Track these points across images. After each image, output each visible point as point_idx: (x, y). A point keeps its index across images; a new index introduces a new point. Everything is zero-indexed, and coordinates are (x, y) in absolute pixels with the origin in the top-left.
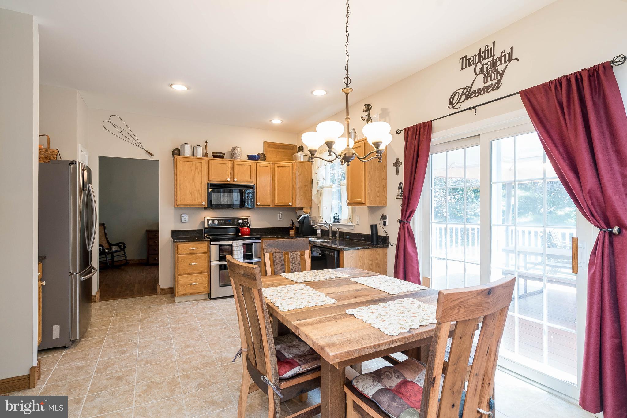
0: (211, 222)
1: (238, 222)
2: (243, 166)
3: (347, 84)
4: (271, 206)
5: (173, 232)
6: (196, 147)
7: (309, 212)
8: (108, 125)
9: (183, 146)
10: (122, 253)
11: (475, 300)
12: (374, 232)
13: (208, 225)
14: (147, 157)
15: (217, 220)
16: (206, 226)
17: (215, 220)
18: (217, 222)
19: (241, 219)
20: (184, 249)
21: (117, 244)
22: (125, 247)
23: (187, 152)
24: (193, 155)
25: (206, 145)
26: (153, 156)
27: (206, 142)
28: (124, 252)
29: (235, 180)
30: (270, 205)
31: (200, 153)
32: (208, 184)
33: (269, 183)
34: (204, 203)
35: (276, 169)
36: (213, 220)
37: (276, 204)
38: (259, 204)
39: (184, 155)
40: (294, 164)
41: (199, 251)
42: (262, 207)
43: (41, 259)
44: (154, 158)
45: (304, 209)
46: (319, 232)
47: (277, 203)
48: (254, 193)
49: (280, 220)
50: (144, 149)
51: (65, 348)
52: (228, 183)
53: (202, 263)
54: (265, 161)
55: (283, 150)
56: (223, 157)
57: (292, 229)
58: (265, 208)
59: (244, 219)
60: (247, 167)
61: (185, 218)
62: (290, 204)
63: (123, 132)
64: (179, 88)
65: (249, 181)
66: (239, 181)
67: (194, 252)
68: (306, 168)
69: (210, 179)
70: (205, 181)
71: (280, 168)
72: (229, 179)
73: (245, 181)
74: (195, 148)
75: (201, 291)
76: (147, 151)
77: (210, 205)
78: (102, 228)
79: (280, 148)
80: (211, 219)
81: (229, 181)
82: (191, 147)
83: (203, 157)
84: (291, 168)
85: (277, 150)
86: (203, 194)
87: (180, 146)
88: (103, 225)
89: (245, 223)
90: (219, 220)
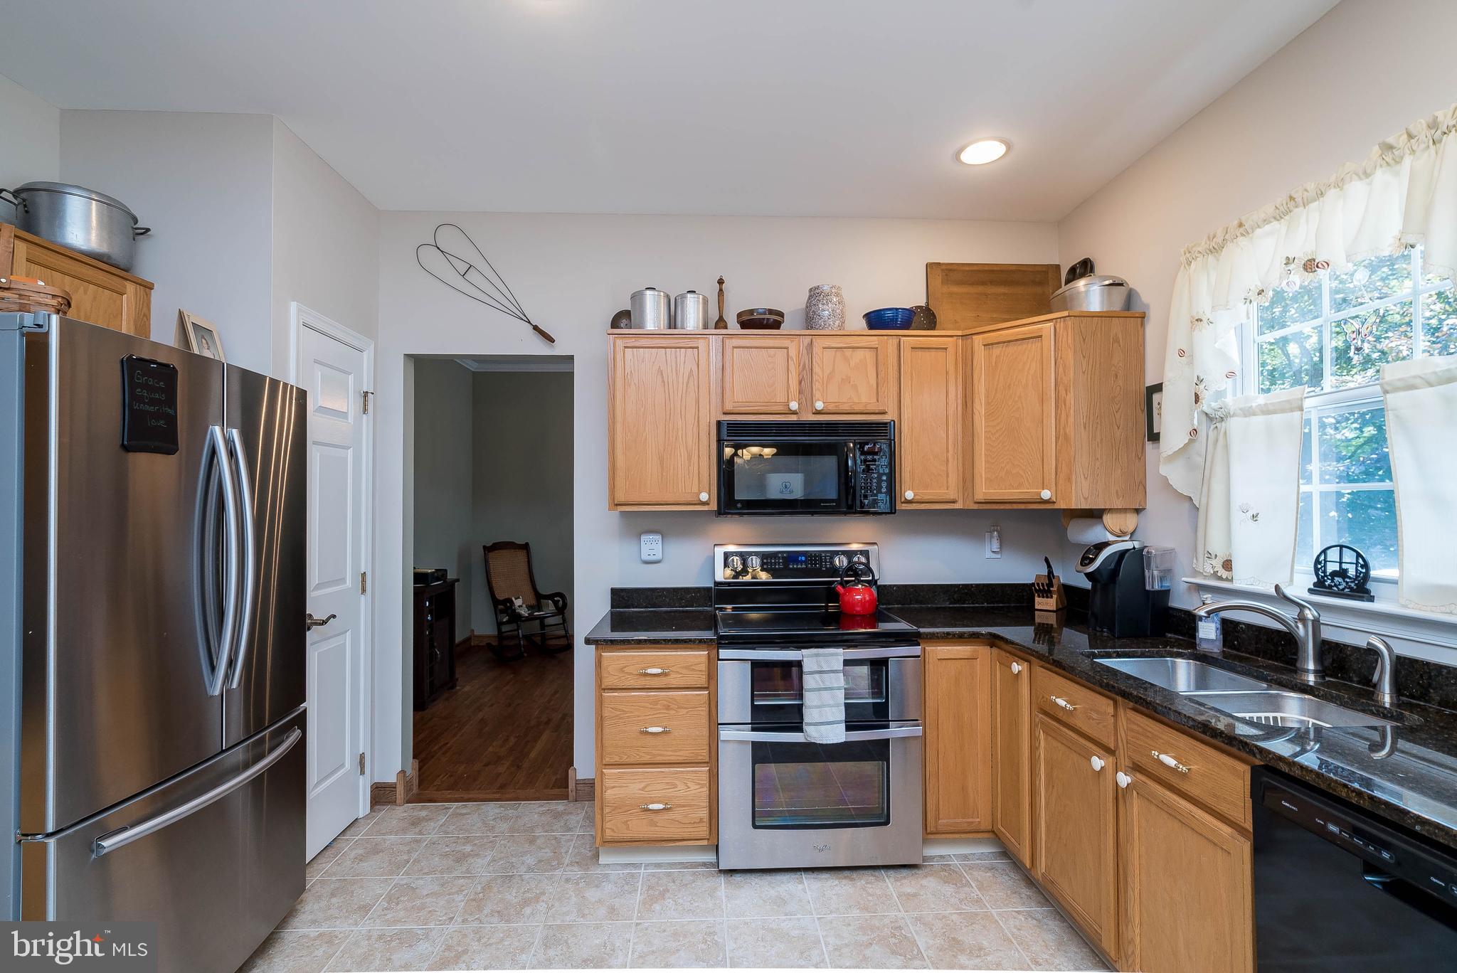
0: (736, 563)
1: (832, 563)
2: (848, 352)
4: (958, 506)
6: (683, 297)
7: (1131, 529)
8: (430, 256)
9: (637, 297)
10: (559, 619)
13: (728, 572)
14: (537, 348)
15: (756, 554)
16: (720, 576)
17: (750, 554)
18: (756, 563)
19: (844, 553)
20: (622, 670)
22: (565, 605)
23: (653, 318)
24: (672, 322)
25: (721, 290)
26: (553, 341)
27: (721, 282)
28: (564, 619)
29: (819, 405)
30: (954, 502)
31: (692, 316)
32: (719, 423)
33: (951, 412)
34: (704, 497)
35: (980, 354)
36: (744, 556)
37: (980, 496)
38: (909, 495)
39: (641, 326)
40: (1061, 325)
41: (674, 680)
42: (923, 507)
44: (559, 350)
45: (1107, 519)
46: (1208, 631)
47: (985, 490)
48: (889, 452)
49: (993, 557)
50: (529, 322)
52: (794, 418)
53: (691, 730)
54: (933, 328)
55: (1002, 290)
56: (776, 325)
57: (1046, 593)
59: (855, 553)
60: (860, 354)
61: (652, 546)
62: (1046, 494)
63: (472, 275)
65: (870, 408)
66: (831, 408)
67: (658, 684)
68: (1116, 340)
69: (729, 407)
70: (711, 415)
71: (997, 351)
72: (794, 406)
73: (857, 408)
74: (679, 301)
75: (686, 836)
76: (536, 328)
77: (727, 504)
78: (521, 556)
79: (992, 283)
80: (737, 554)
81: (794, 413)
82: (668, 297)
83: (706, 327)
84: (1049, 341)
85: (980, 289)
86: (704, 459)
87: (634, 297)
88: (526, 547)
89: (857, 571)
90: (763, 556)
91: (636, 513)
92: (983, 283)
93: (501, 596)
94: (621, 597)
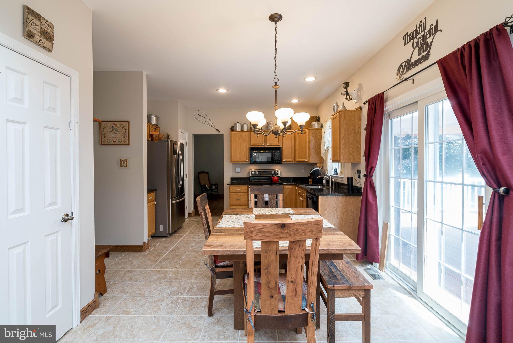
0: (253, 173)
1: (271, 173)
3: (276, 83)
4: (293, 162)
5: (231, 178)
6: (244, 124)
7: (321, 166)
8: (197, 116)
9: (236, 124)
10: (216, 190)
12: (350, 184)
13: (252, 174)
14: (217, 133)
15: (257, 171)
16: (251, 175)
17: (256, 171)
18: (257, 173)
19: (273, 171)
20: (233, 189)
21: (214, 185)
22: (218, 186)
23: (238, 128)
24: (242, 129)
26: (220, 132)
28: (217, 190)
29: (268, 144)
30: (293, 161)
31: (246, 127)
32: (250, 148)
33: (292, 145)
34: (247, 160)
35: (297, 135)
36: (255, 171)
37: (297, 161)
38: (284, 160)
39: (236, 130)
40: (309, 131)
41: (242, 191)
42: (287, 162)
44: (221, 133)
45: (318, 165)
46: (324, 182)
47: (297, 159)
48: (280, 153)
49: (303, 172)
50: (215, 128)
51: (165, 237)
52: (263, 146)
53: (244, 199)
54: (291, 130)
57: (311, 178)
58: (288, 164)
59: (276, 171)
61: (238, 170)
62: (306, 160)
63: (205, 119)
64: (222, 91)
65: (277, 145)
66: (270, 145)
67: (239, 192)
68: (318, 133)
69: (252, 145)
70: (248, 146)
71: (299, 135)
72: (263, 144)
73: (275, 145)
74: (243, 125)
76: (217, 129)
77: (253, 162)
78: (207, 175)
80: (254, 171)
81: (264, 145)
82: (241, 124)
83: (248, 130)
84: (307, 134)
86: (247, 154)
87: (235, 124)
88: (207, 173)
89: (276, 174)
90: (258, 171)
91: (235, 163)
93: (202, 184)
94: (232, 179)
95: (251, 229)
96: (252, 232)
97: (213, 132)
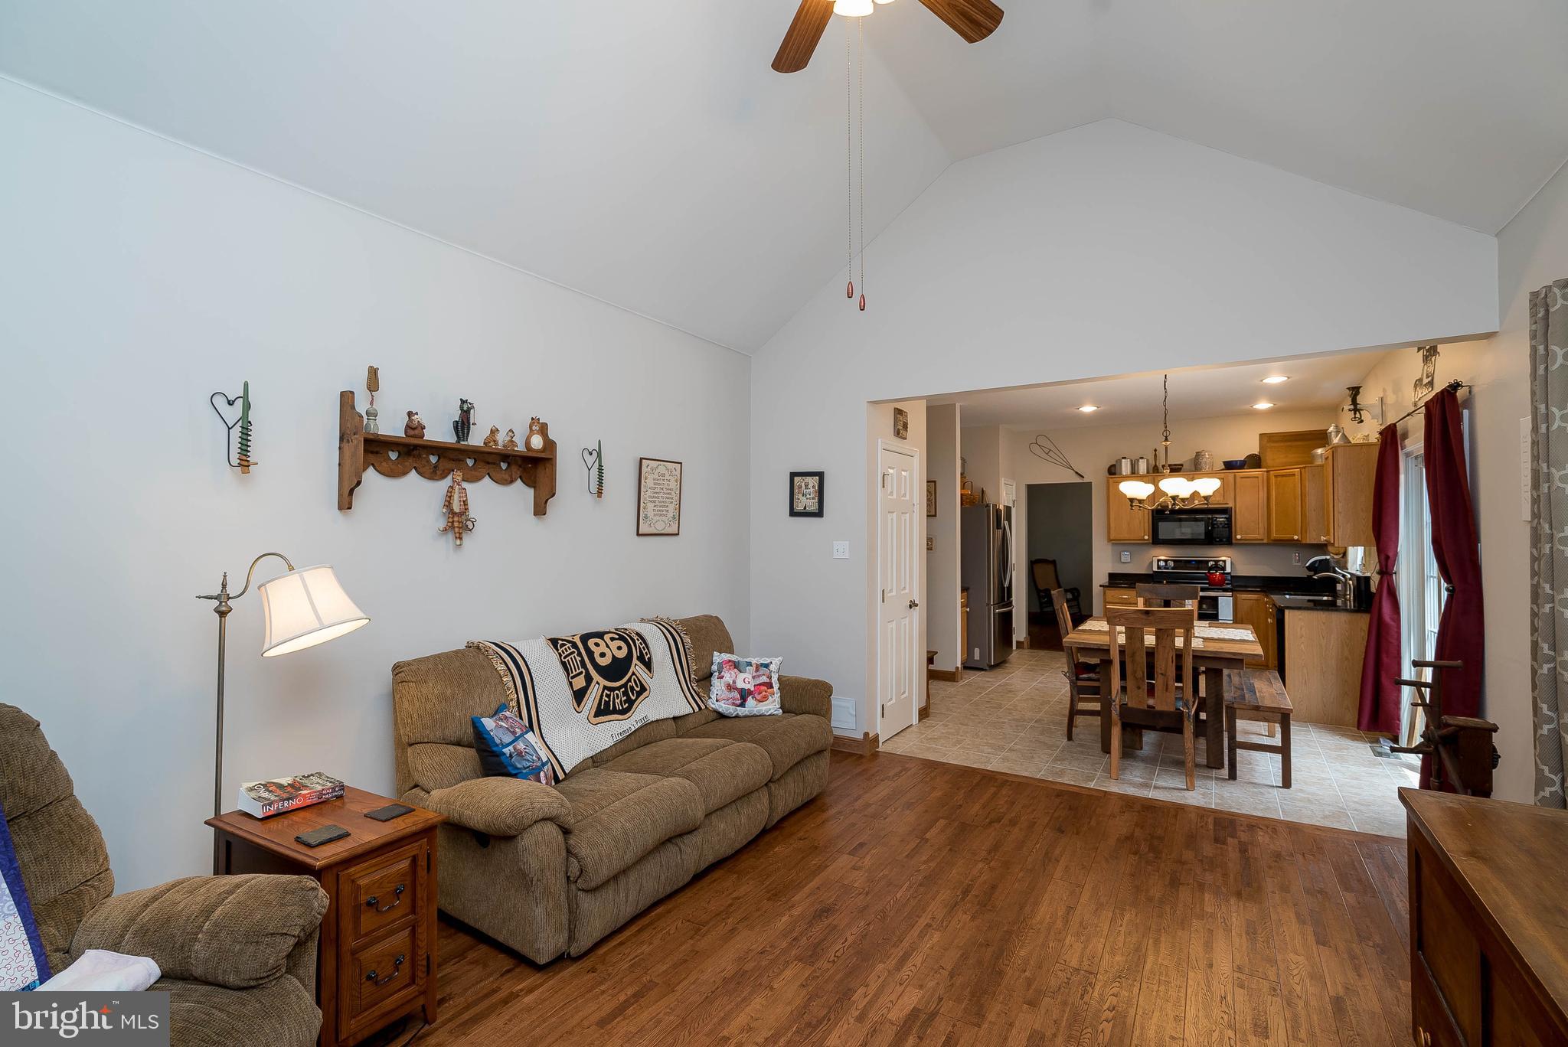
0: (1162, 563)
1: (1208, 565)
3: (1166, 437)
4: (1265, 541)
5: (1110, 574)
6: (1138, 461)
8: (1034, 447)
9: (1119, 461)
10: (1076, 603)
11: (1133, 616)
13: (1159, 567)
14: (1077, 480)
15: (1172, 560)
16: (1155, 569)
17: (1169, 560)
18: (1171, 564)
19: (1213, 561)
20: (1113, 596)
21: (1071, 591)
23: (1126, 469)
24: (1134, 471)
25: (1155, 454)
26: (1084, 477)
27: (1155, 450)
28: (1078, 603)
29: (1196, 502)
30: (1262, 540)
31: (1142, 467)
32: (1153, 512)
33: (1260, 501)
34: (1146, 537)
35: (1273, 480)
36: (1166, 561)
37: (1273, 538)
38: (1239, 537)
39: (1121, 474)
40: (1303, 470)
42: (1247, 542)
43: (964, 589)
44: (1086, 480)
47: (1274, 535)
48: (1229, 519)
49: (1297, 564)
50: (1073, 470)
51: (982, 670)
52: (1186, 507)
54: (1260, 468)
56: (1179, 470)
58: (1245, 544)
59: (1219, 561)
61: (1126, 556)
62: (1296, 537)
63: (1051, 454)
64: (1088, 409)
65: (1221, 502)
69: (1157, 504)
71: (1279, 479)
72: (1187, 502)
73: (1214, 502)
76: (1076, 473)
77: (1157, 541)
78: (1051, 567)
79: (1296, 440)
80: (1163, 560)
82: (1131, 461)
83: (1148, 472)
84: (1298, 477)
85: (1289, 444)
86: (1146, 525)
87: (1117, 461)
88: (1054, 562)
89: (1219, 566)
90: (1174, 561)
91: (1117, 543)
92: (1290, 441)
93: (1042, 587)
94: (1112, 576)
95: (1114, 614)
96: (1115, 617)
97: (1066, 477)
